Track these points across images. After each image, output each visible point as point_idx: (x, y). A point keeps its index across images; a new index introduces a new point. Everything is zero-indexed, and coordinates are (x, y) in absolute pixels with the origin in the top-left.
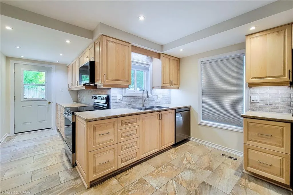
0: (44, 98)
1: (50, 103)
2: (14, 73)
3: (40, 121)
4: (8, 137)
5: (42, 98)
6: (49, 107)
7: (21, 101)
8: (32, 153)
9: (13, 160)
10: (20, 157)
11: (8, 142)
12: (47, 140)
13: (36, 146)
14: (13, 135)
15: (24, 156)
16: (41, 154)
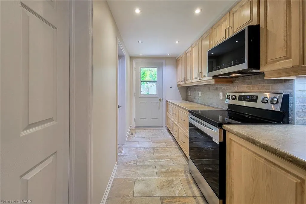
1: (161, 100)
2: (135, 71)
4: (131, 129)
5: (155, 95)
6: (160, 104)
7: (139, 97)
8: (153, 159)
9: (138, 164)
10: (143, 161)
11: (132, 135)
12: (162, 143)
13: (154, 148)
14: (134, 128)
15: (147, 161)
16: (162, 166)
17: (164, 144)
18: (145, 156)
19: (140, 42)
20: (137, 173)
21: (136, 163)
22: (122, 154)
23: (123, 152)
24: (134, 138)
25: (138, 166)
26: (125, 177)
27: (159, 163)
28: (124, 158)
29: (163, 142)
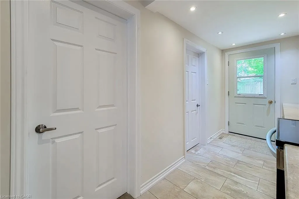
0: (262, 95)
1: (271, 102)
2: (229, 65)
3: (256, 126)
4: (223, 133)
5: (260, 95)
6: (269, 107)
7: (235, 97)
8: (229, 171)
9: (207, 167)
10: (215, 168)
11: (220, 140)
12: (258, 160)
13: (238, 161)
14: (227, 133)
15: (219, 170)
16: (236, 183)
17: (262, 162)
18: (220, 164)
19: (220, 33)
20: (199, 174)
21: (205, 166)
22: (196, 153)
23: (199, 152)
24: (221, 143)
25: (205, 169)
26: (187, 172)
27: (235, 179)
28: (196, 156)
29: (260, 160)
